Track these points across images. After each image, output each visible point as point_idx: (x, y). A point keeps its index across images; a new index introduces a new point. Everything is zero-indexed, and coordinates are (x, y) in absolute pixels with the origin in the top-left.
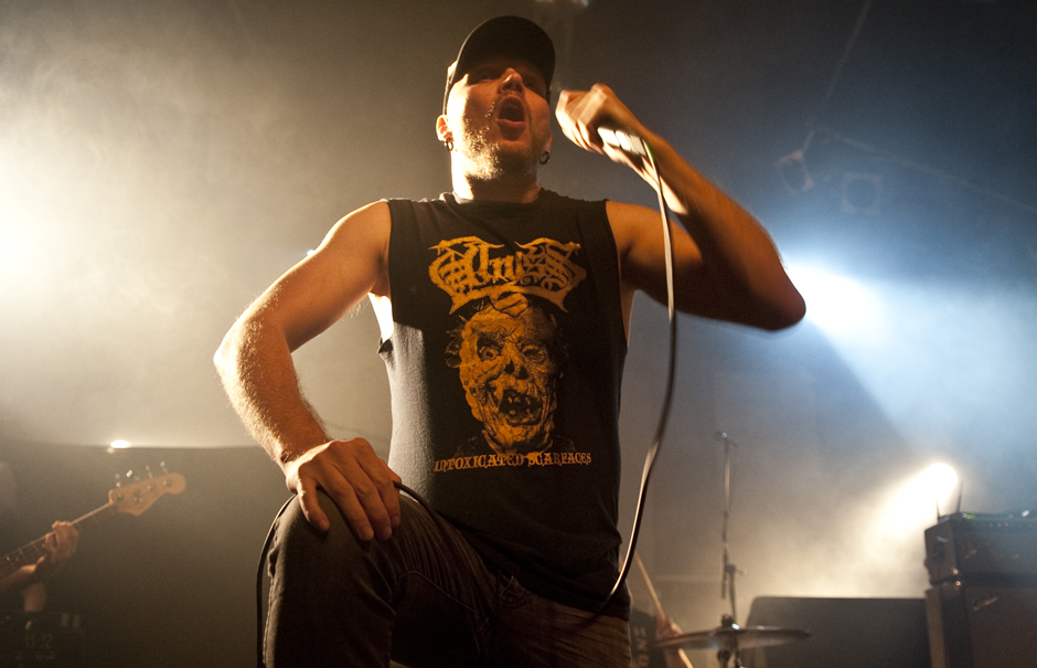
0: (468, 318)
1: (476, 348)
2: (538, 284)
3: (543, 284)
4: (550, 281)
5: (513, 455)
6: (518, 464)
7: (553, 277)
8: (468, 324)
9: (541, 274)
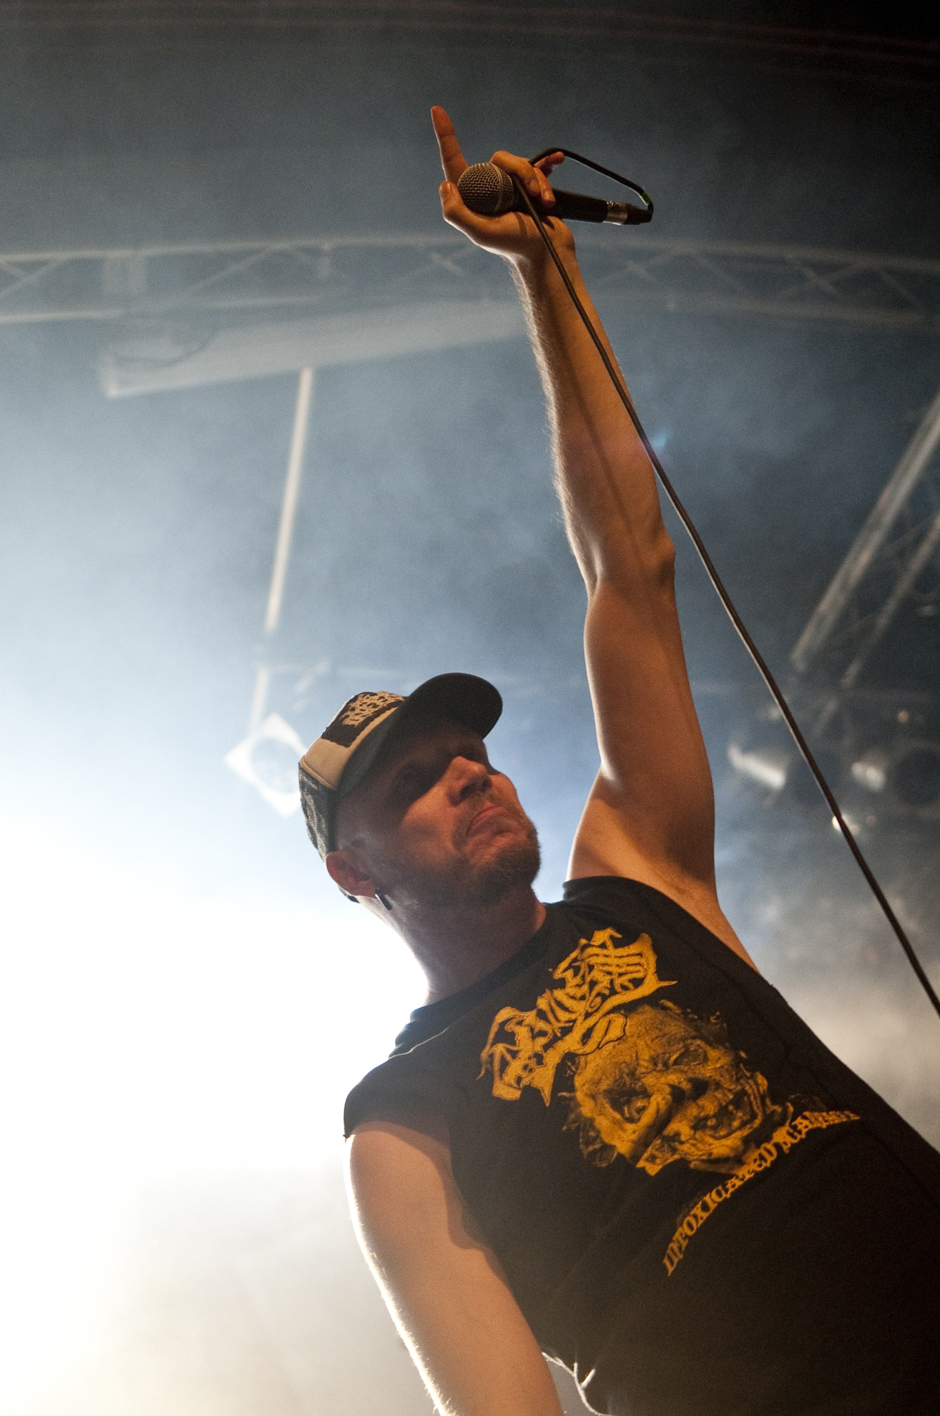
0: (572, 1089)
1: (618, 1116)
2: (613, 992)
3: (618, 988)
4: (624, 980)
5: (755, 1155)
6: (770, 1159)
7: (620, 975)
8: (579, 1095)
9: (605, 981)
